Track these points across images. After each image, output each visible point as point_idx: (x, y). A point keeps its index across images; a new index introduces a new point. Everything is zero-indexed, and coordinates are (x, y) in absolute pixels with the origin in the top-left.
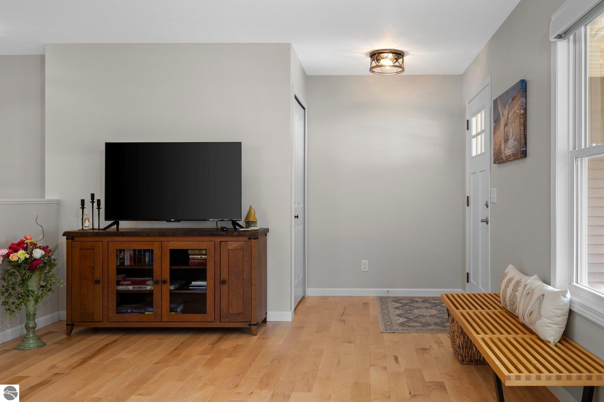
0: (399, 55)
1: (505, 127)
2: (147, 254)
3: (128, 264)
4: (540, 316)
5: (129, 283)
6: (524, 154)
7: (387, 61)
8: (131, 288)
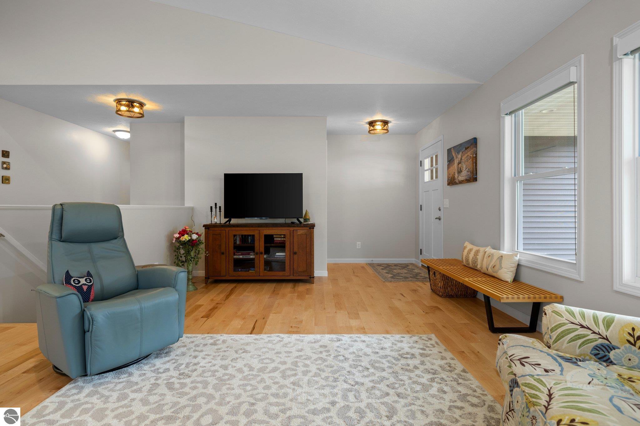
0: (385, 123)
1: (458, 165)
2: (250, 238)
3: (239, 243)
4: (501, 267)
5: (240, 254)
6: (475, 179)
7: (379, 127)
8: (241, 257)
